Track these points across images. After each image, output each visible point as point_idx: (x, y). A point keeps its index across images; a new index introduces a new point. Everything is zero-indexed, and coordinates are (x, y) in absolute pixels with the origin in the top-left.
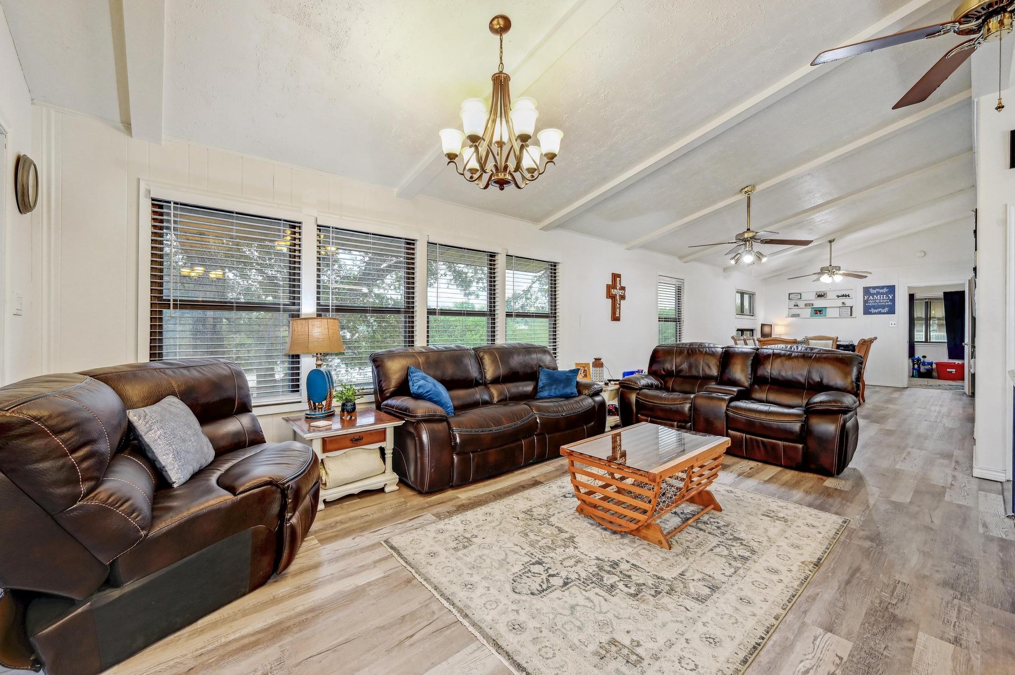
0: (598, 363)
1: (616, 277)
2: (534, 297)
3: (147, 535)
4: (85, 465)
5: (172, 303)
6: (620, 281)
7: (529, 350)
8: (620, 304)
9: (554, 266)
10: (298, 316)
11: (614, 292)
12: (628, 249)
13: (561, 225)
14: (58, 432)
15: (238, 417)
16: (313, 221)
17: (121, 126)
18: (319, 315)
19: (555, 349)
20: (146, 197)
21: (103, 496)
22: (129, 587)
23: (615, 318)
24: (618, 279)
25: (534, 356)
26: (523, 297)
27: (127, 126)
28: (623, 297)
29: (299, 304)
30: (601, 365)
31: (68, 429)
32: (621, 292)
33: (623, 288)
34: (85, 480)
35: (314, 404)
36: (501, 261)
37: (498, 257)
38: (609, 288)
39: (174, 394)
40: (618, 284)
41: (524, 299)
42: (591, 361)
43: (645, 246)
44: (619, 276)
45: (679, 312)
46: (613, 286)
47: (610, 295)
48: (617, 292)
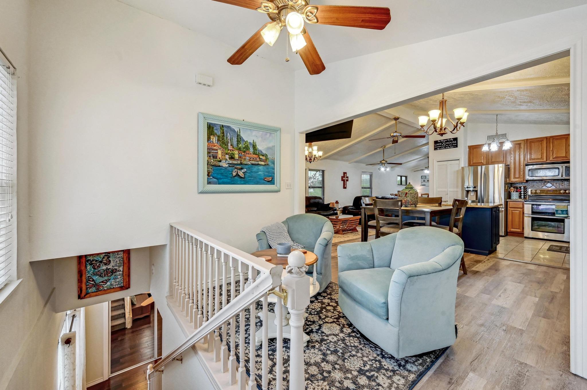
0: (337, 202)
1: (345, 173)
2: (317, 178)
6: (346, 175)
7: (316, 198)
8: (346, 183)
9: (323, 171)
11: (344, 179)
12: (350, 163)
19: (324, 198)
23: (345, 187)
24: (346, 174)
25: (317, 200)
26: (312, 178)
28: (347, 180)
33: (347, 177)
37: (307, 170)
38: (342, 177)
40: (346, 176)
41: (313, 179)
42: (335, 202)
43: (357, 162)
44: (346, 173)
45: (371, 185)
46: (344, 177)
47: (342, 180)
48: (345, 179)
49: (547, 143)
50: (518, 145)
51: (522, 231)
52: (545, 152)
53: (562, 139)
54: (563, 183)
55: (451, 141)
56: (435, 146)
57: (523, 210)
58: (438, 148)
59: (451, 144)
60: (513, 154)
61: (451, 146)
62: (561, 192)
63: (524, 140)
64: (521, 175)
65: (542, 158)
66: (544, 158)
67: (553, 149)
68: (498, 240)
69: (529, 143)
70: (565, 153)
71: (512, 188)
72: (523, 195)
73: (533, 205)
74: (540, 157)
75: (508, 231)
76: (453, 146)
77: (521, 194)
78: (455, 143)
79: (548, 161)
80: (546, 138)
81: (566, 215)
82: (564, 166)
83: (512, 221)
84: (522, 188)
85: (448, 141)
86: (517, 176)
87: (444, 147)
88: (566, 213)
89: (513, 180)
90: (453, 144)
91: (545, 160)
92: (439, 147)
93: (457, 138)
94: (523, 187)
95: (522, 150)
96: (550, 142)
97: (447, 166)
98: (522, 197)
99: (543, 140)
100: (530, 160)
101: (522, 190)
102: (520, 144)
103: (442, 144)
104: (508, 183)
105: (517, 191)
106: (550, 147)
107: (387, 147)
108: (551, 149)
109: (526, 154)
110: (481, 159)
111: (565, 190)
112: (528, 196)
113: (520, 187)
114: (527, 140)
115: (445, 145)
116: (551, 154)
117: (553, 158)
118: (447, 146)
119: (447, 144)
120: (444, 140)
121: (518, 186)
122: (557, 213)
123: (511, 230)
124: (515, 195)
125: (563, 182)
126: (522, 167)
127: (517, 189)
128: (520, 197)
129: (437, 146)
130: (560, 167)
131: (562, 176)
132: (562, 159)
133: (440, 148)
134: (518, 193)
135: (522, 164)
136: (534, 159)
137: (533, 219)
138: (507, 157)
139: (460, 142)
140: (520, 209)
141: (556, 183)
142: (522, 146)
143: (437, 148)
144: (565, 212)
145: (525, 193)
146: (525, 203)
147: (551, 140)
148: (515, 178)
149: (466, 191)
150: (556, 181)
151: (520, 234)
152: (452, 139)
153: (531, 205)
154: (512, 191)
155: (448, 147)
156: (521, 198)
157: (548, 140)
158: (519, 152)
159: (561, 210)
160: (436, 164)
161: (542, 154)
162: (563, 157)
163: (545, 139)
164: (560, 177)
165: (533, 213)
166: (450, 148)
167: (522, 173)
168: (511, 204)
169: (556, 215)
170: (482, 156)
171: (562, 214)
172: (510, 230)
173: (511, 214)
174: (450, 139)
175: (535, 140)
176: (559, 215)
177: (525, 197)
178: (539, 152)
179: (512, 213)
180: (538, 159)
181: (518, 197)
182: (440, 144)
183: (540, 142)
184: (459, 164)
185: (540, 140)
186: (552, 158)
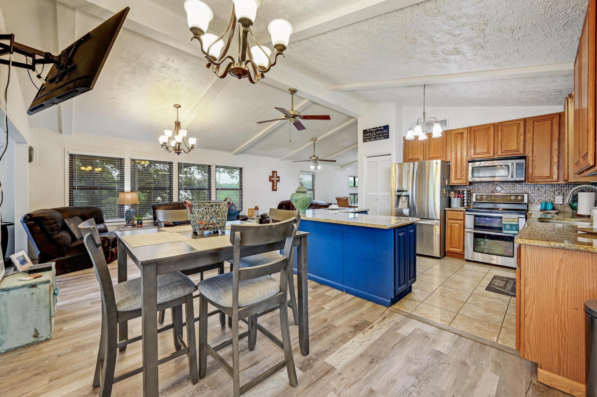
0: (256, 208)
1: (274, 172)
3: (70, 245)
4: (56, 228)
5: (76, 188)
8: (276, 184)
9: (241, 169)
10: (124, 191)
11: (273, 179)
12: (282, 160)
13: (242, 152)
14: (50, 220)
15: (99, 224)
16: (129, 158)
17: (59, 131)
18: (132, 191)
19: (242, 203)
20: (67, 153)
21: (60, 235)
22: (67, 257)
23: (274, 189)
24: (275, 173)
27: (61, 131)
28: (278, 181)
29: (124, 187)
30: (258, 209)
31: (52, 220)
32: (277, 179)
33: (278, 177)
34: (56, 231)
35: (128, 222)
36: (213, 169)
37: (212, 167)
38: (270, 177)
39: (77, 216)
40: (275, 176)
44: (276, 172)
45: (313, 186)
46: (273, 177)
47: (270, 180)
48: (275, 179)
49: (494, 132)
50: (460, 135)
51: (462, 251)
52: (492, 143)
53: (512, 126)
54: (514, 187)
55: (381, 130)
56: (364, 137)
57: (464, 223)
58: (368, 139)
59: (381, 134)
60: (454, 147)
61: (382, 136)
62: (512, 198)
63: (467, 128)
64: (463, 175)
65: (488, 152)
66: (491, 153)
67: (502, 139)
68: (412, 276)
69: (472, 132)
70: (516, 145)
71: (452, 192)
72: (465, 201)
73: (475, 216)
74: (486, 151)
75: (446, 250)
76: (384, 136)
77: (463, 200)
78: (385, 133)
79: (496, 157)
80: (494, 125)
81: (516, 232)
82: (514, 163)
83: (451, 237)
84: (465, 192)
85: (378, 130)
86: (459, 176)
87: (374, 138)
88: (516, 228)
89: (453, 181)
90: (384, 133)
91: (492, 155)
92: (369, 137)
93: (388, 125)
94: (467, 191)
95: (465, 141)
96: (498, 131)
97: (378, 163)
98: (465, 204)
99: (490, 128)
100: (474, 155)
101: (465, 195)
102: (462, 134)
103: (372, 133)
104: (447, 186)
105: (458, 197)
106: (499, 137)
107: (318, 139)
108: (500, 140)
109: (470, 148)
110: (417, 155)
111: (517, 196)
112: (472, 203)
113: (463, 191)
114: (471, 127)
115: (375, 136)
116: (500, 147)
117: (502, 152)
118: (377, 137)
119: (377, 134)
120: (373, 129)
121: (461, 189)
122: (505, 228)
123: (450, 249)
124: (456, 202)
125: (514, 185)
126: (465, 164)
127: (459, 194)
128: (462, 205)
129: (367, 136)
130: (510, 164)
131: (512, 177)
132: (513, 153)
133: (370, 139)
134: (459, 199)
135: (465, 160)
136: (479, 154)
137: (476, 236)
138: (447, 151)
139: (392, 131)
140: (460, 222)
141: (507, 187)
142: (465, 136)
143: (366, 140)
144: (514, 228)
145: (469, 200)
146: (467, 213)
147: (500, 127)
148: (456, 179)
149: (396, 196)
150: (506, 184)
151: (460, 256)
152: (383, 127)
153: (473, 217)
154: (453, 196)
155: (379, 138)
156: (464, 206)
157: (496, 127)
158: (461, 144)
159: (510, 225)
160: (365, 160)
161: (488, 147)
162: (514, 151)
163: (492, 126)
164: (509, 178)
165: (476, 227)
166: (381, 139)
167: (464, 172)
168: (449, 214)
169: (504, 231)
170: (419, 150)
171: (512, 230)
172: (448, 249)
173: (449, 227)
174: (380, 127)
175: (480, 128)
176: (507, 231)
177: (469, 204)
178: (484, 143)
179: (451, 226)
180: (484, 153)
181: (459, 205)
182: (369, 134)
183: (486, 130)
184: (391, 160)
185: (486, 128)
186: (500, 152)
